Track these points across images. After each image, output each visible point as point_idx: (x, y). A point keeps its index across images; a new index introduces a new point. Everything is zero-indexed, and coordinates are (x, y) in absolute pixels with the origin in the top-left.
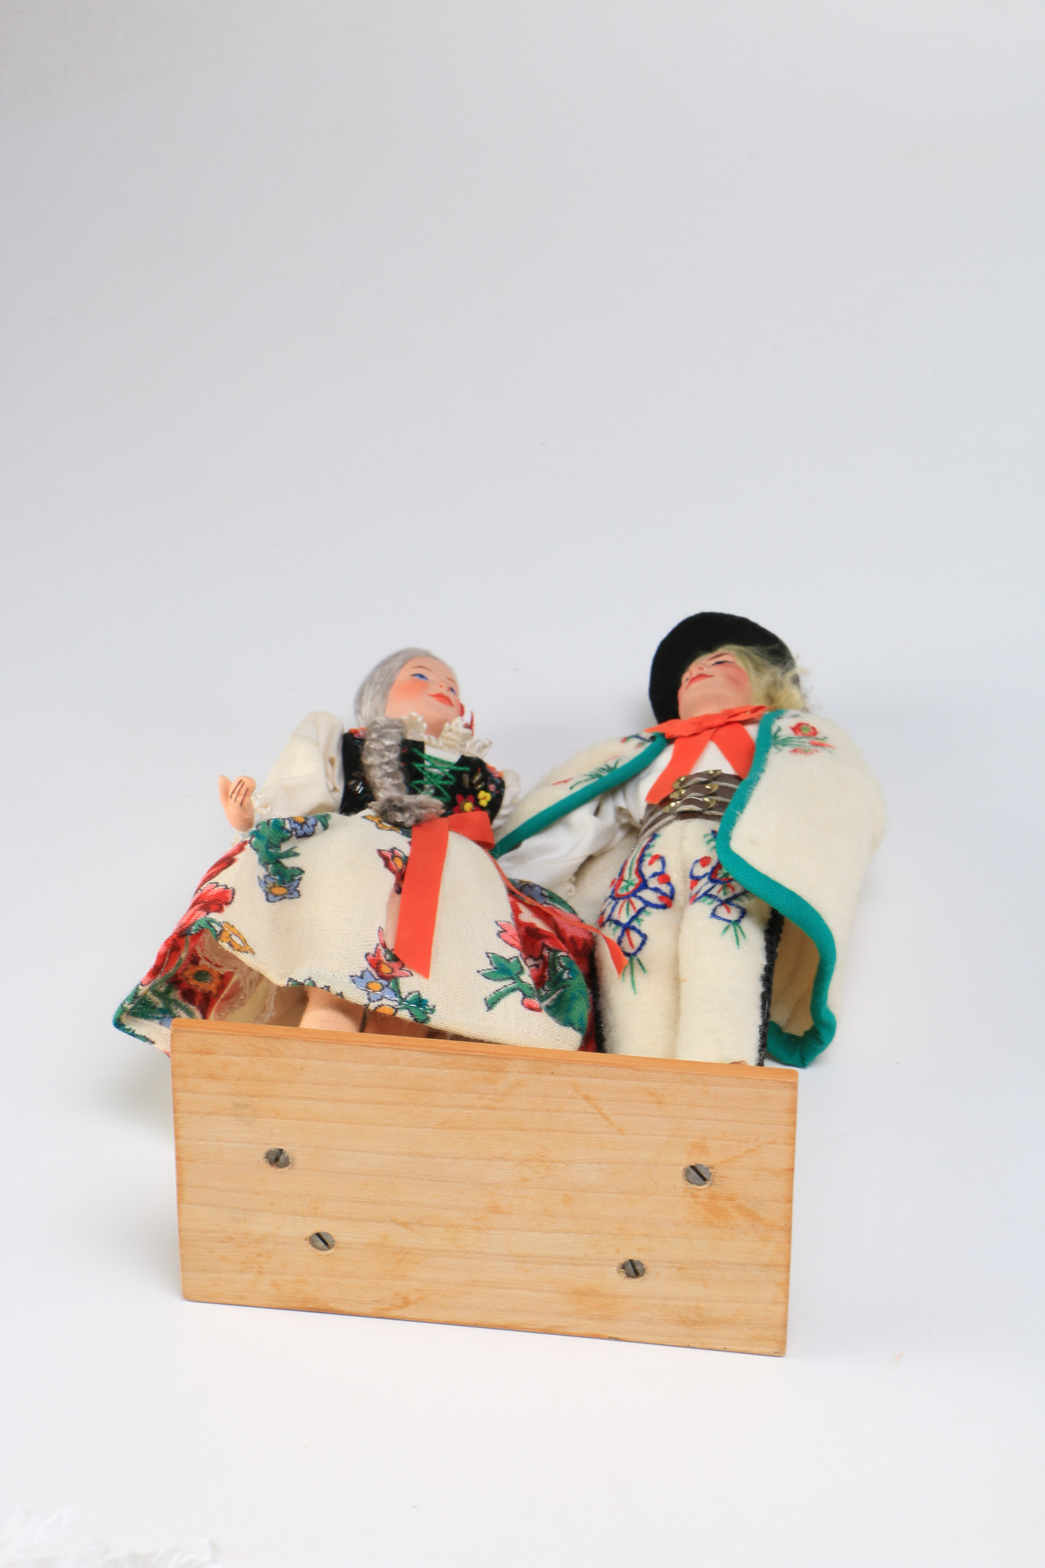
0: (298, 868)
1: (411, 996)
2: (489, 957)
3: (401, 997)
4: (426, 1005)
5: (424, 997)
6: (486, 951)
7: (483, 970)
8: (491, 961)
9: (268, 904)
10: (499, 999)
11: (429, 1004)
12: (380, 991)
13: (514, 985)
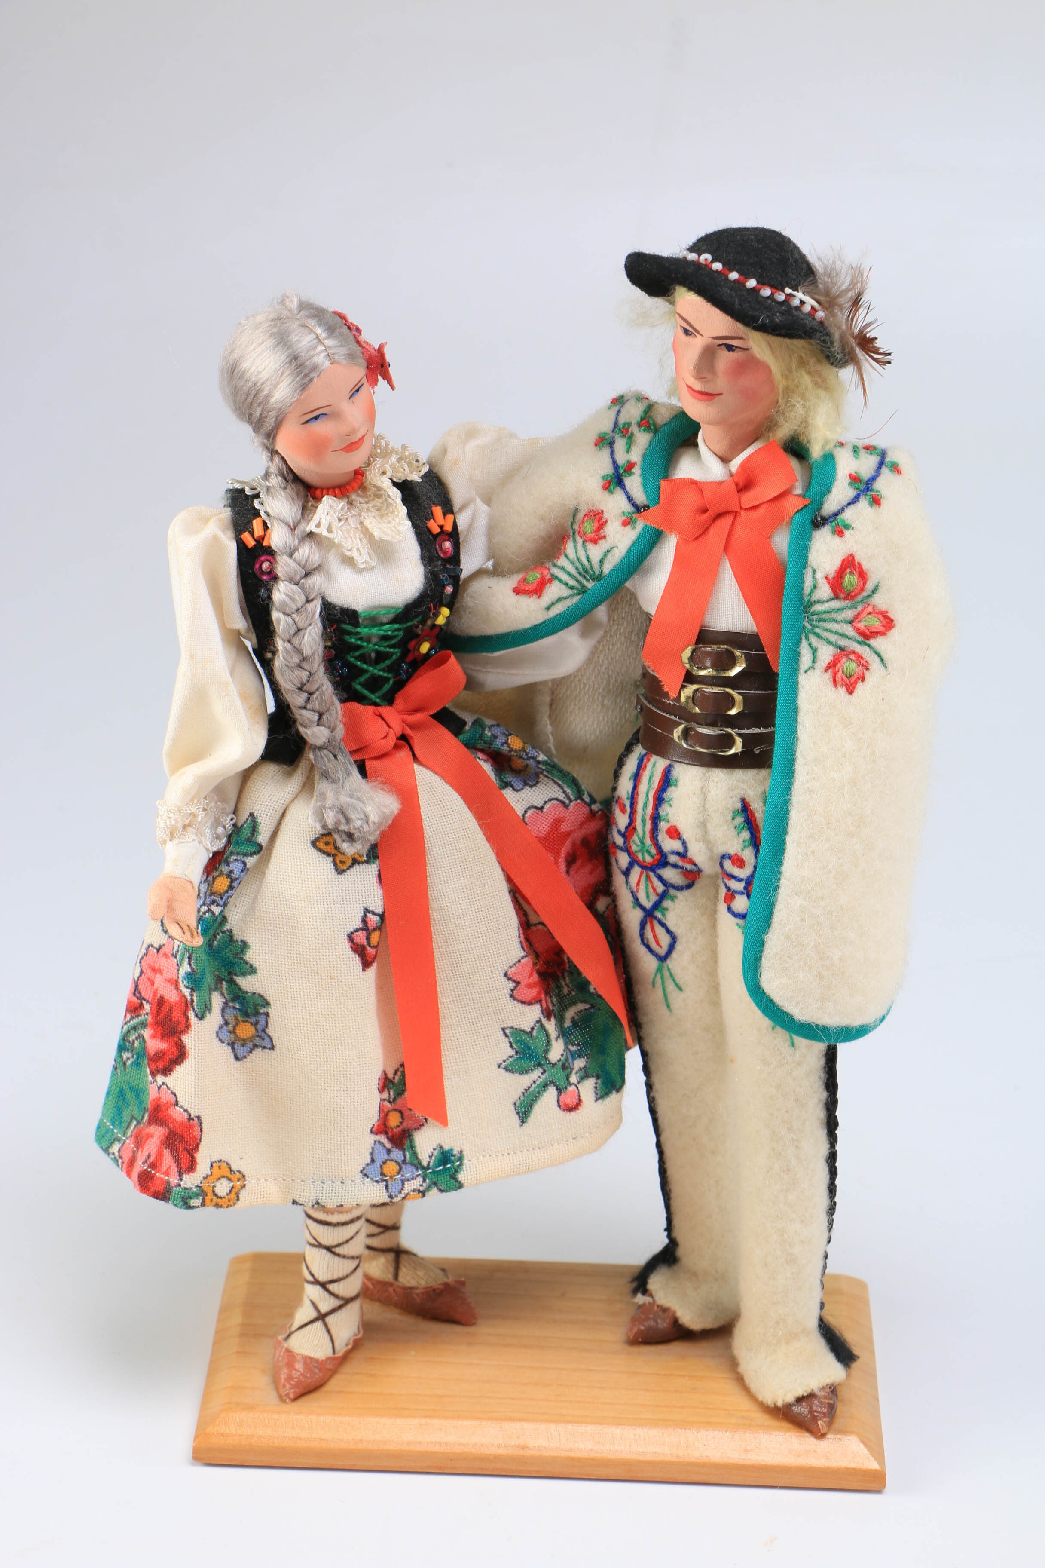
0: (259, 995)
1: (433, 1158)
2: (506, 1036)
3: (423, 1168)
4: (452, 1156)
5: (446, 1147)
6: (502, 1026)
7: (504, 1061)
8: (510, 1043)
9: (240, 1063)
10: (531, 1106)
11: (455, 1152)
12: (399, 1173)
13: (543, 1077)
